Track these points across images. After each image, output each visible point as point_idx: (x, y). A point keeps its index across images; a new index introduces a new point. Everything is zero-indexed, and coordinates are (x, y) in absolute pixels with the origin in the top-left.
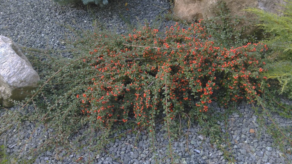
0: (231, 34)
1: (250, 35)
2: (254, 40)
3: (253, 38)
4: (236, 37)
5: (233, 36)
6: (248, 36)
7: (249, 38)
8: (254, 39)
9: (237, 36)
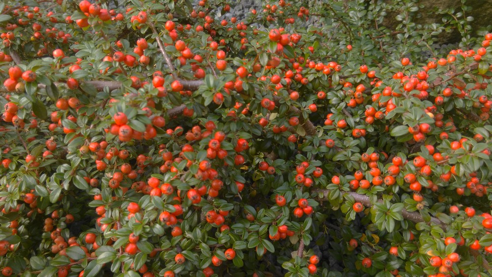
0: (381, 10)
1: (449, 7)
2: (463, 26)
3: (459, 19)
4: (399, 18)
5: (390, 15)
6: (440, 11)
7: (444, 20)
8: (462, 22)
9: (405, 14)
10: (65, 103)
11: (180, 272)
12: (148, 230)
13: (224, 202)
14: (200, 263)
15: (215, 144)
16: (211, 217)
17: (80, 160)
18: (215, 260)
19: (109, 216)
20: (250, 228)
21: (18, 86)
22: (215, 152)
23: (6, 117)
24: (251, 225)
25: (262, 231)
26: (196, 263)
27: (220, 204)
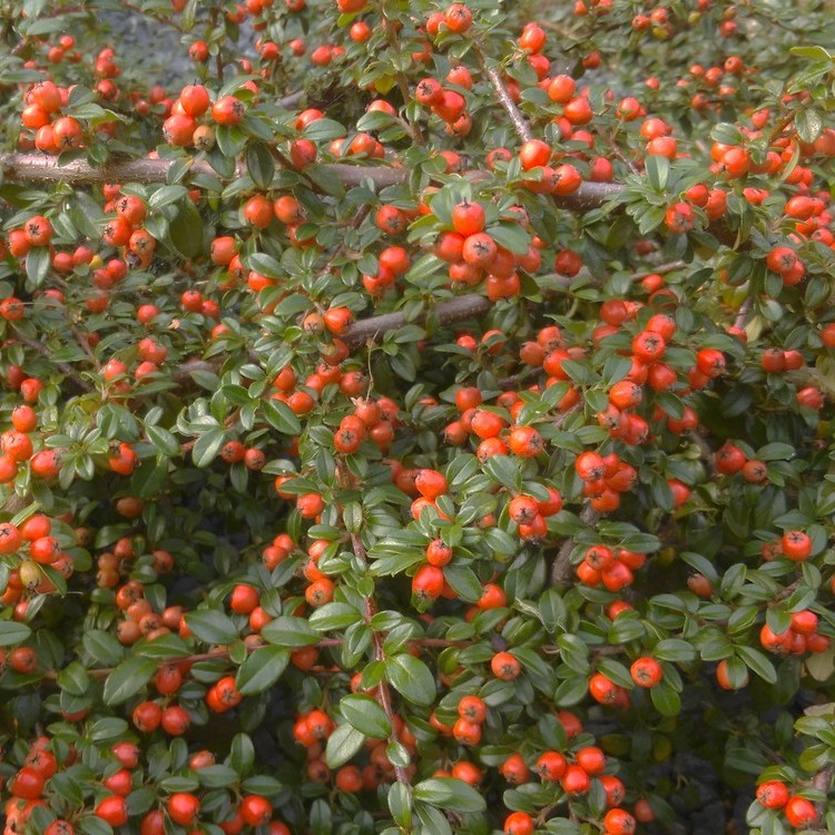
10: (267, 207)
11: (500, 706)
12: (474, 539)
13: (630, 530)
14: (554, 690)
15: (655, 342)
16: (601, 560)
17: (290, 356)
18: (600, 686)
19: (332, 522)
20: (701, 612)
21: (200, 133)
22: (644, 368)
23: (115, 232)
24: (702, 606)
25: (737, 624)
26: (546, 689)
27: (619, 532)
